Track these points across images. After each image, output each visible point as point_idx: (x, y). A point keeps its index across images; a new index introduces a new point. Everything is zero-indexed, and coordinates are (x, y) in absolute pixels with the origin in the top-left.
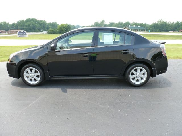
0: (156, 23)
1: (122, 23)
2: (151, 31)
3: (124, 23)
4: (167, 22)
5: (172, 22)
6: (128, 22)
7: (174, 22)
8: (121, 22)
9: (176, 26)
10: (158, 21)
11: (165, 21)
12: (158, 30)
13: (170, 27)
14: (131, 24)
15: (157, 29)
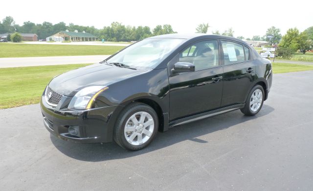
0: (109, 27)
1: (51, 24)
2: (106, 40)
3: (53, 24)
4: (126, 27)
5: (132, 27)
6: (60, 23)
7: (134, 27)
8: (48, 23)
9: (139, 32)
10: (112, 24)
11: (122, 25)
12: (115, 38)
13: (130, 34)
14: (68, 27)
15: (113, 37)
